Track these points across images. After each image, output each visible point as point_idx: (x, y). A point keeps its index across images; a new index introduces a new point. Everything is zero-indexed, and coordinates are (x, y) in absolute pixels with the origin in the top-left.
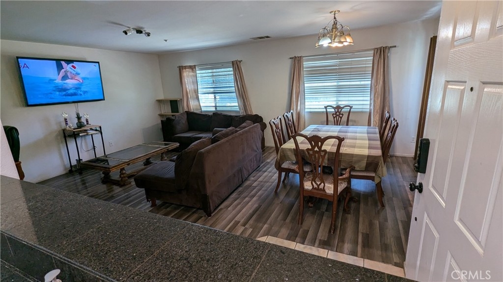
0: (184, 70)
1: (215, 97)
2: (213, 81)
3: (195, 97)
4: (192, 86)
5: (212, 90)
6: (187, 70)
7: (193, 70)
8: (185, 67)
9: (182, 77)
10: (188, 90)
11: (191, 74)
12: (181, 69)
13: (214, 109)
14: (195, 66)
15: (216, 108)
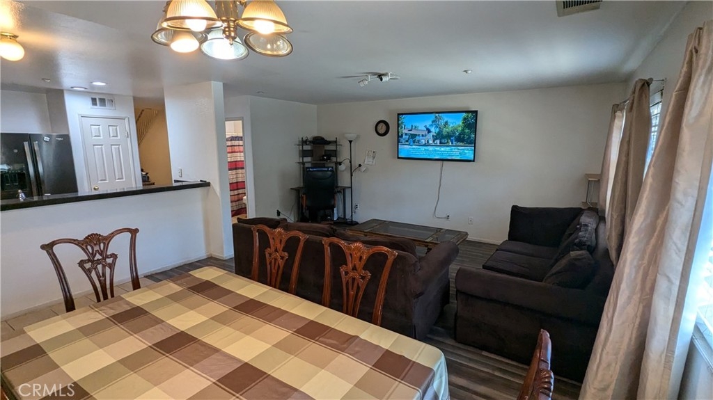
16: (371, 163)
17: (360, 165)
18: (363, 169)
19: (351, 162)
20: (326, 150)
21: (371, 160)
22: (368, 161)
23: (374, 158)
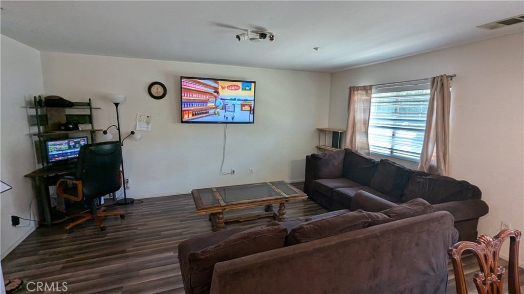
0: (355, 92)
1: (393, 135)
2: (396, 110)
3: (364, 131)
4: (363, 115)
5: (392, 123)
6: (359, 92)
7: (367, 92)
8: (358, 88)
9: (352, 100)
10: (356, 120)
11: (364, 97)
12: (352, 90)
13: (388, 152)
14: (371, 86)
15: (392, 152)
16: (145, 129)
17: (133, 133)
18: (137, 135)
19: (119, 129)
20: (67, 116)
21: (145, 125)
22: (140, 128)
23: (148, 123)
